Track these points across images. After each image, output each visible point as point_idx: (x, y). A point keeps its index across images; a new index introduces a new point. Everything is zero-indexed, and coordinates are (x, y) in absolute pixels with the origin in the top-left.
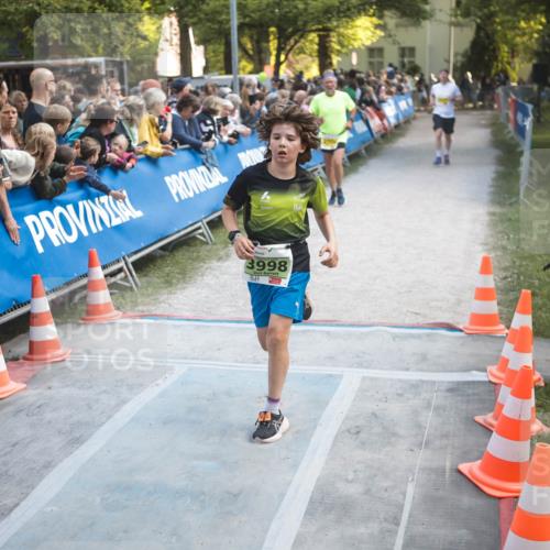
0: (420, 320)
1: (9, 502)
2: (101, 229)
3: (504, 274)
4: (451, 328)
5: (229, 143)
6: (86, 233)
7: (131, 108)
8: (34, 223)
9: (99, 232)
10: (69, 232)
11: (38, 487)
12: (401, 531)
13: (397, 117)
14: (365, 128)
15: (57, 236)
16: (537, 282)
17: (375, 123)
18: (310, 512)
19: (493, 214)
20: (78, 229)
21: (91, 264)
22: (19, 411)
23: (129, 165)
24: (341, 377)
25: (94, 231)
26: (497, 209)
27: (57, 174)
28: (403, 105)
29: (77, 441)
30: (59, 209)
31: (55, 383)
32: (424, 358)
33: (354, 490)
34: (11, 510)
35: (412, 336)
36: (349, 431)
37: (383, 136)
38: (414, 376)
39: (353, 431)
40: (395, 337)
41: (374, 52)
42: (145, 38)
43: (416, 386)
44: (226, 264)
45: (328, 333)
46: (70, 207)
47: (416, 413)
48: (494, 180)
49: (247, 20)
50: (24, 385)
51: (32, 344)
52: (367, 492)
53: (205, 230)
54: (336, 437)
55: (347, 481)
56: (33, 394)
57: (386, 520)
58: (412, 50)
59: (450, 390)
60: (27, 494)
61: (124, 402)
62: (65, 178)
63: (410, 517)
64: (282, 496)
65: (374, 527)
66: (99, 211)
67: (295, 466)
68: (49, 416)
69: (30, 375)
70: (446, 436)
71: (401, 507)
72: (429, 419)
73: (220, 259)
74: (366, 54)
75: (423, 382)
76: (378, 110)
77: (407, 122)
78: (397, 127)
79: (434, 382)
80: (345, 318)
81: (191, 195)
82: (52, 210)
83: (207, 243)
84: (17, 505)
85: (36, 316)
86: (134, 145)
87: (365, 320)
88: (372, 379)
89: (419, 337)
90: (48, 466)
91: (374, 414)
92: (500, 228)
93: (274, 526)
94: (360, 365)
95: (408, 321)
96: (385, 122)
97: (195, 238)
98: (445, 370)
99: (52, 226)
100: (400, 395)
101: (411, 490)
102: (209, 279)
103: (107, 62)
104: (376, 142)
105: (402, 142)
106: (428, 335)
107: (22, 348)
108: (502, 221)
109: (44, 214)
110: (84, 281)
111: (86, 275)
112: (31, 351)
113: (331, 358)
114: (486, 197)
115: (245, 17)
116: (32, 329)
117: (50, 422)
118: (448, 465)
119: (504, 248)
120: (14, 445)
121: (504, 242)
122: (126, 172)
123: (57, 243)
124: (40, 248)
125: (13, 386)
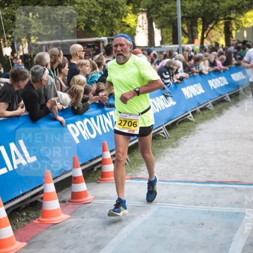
2: (108, 130)
5: (177, 83)
6: (100, 133)
8: (73, 128)
9: (107, 132)
10: (92, 133)
15: (86, 134)
20: (96, 129)
21: (104, 150)
22: (68, 230)
24: (244, 214)
25: (105, 131)
30: (86, 120)
31: (86, 214)
36: (250, 245)
42: (128, 26)
44: (177, 149)
45: (236, 189)
46: (92, 119)
49: (186, 14)
50: (70, 216)
51: (73, 193)
53: (164, 131)
54: (244, 248)
56: (74, 221)
62: (89, 102)
68: (83, 233)
69: (73, 210)
73: (173, 147)
80: (246, 180)
81: (158, 111)
82: (83, 121)
83: (166, 138)
85: (75, 178)
97: (159, 135)
99: (83, 129)
102: (167, 158)
103: (109, 39)
107: (67, 196)
109: (78, 123)
111: (101, 156)
112: (73, 198)
113: (238, 203)
116: (73, 185)
117: (84, 237)
120: (65, 249)
123: (86, 139)
124: (78, 141)
125: (64, 216)
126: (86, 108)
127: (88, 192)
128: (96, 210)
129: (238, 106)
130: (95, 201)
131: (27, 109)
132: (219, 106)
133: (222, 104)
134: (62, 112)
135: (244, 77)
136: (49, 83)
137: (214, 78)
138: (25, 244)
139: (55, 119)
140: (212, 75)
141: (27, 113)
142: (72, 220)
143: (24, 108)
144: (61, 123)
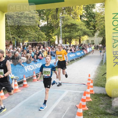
0: (81, 83)
1: (13, 107)
2: (37, 68)
3: (96, 76)
4: (84, 84)
6: (34, 69)
7: (43, 51)
8: (26, 68)
9: (36, 69)
11: (18, 105)
12: (65, 114)
13: (89, 51)
14: (83, 53)
15: (29, 69)
16: (100, 78)
17: (85, 52)
18: (53, 111)
19: (98, 67)
20: (33, 68)
21: (34, 73)
22: (19, 94)
23: (42, 59)
24: (65, 91)
25: (36, 68)
26: (99, 66)
27: (30, 60)
28: (90, 49)
29: (25, 99)
30: (30, 65)
31: (25, 90)
32: (79, 89)
33: (60, 108)
34: (13, 108)
35: (78, 85)
36: (63, 99)
37: (87, 54)
38: (76, 92)
39: (64, 99)
40: (76, 85)
41: (88, 41)
42: (53, 38)
43: (75, 93)
45: (66, 85)
46: (32, 65)
47: (74, 97)
48: (101, 61)
51: (23, 85)
52: (62, 108)
55: (60, 106)
57: (63, 112)
58: (93, 41)
59: (80, 94)
60: (16, 106)
61: (33, 93)
62: (31, 61)
63: (67, 112)
64: (50, 108)
65: (61, 113)
66: (37, 66)
67: (53, 104)
68: (22, 95)
69: (22, 89)
70: (76, 101)
71: (66, 111)
72: (75, 98)
74: (86, 41)
75: (77, 92)
76: (86, 50)
77: (91, 52)
78: (89, 52)
79: (78, 93)
80: (70, 83)
81: (52, 63)
82: (29, 66)
84: (14, 107)
85: (24, 81)
86: (43, 56)
87: (72, 83)
88: (70, 92)
89: (79, 86)
90: (20, 102)
91: (68, 97)
92: (98, 69)
93: (47, 112)
94: (69, 90)
95: (79, 83)
96: (87, 52)
98: (81, 91)
99: (29, 68)
100: (73, 94)
101: (68, 108)
104: (85, 55)
105: (89, 55)
106: (80, 85)
108: (99, 68)
109: (28, 66)
110: (33, 76)
111: (33, 75)
112: (23, 86)
113: (65, 88)
114: (98, 64)
115: (65, 36)
116: (24, 83)
118: (75, 105)
119: (98, 72)
120: (16, 99)
121: (98, 71)
122: (42, 60)
123: (29, 70)
124: (27, 71)
125: (19, 90)
126: (31, 62)
127: (27, 84)
128: (28, 89)
129: (77, 62)
130: (29, 87)
131: (13, 62)
132: (72, 62)
133: (73, 61)
134: (23, 63)
135: (80, 54)
136: (19, 56)
137: (71, 54)
138: (7, 97)
139: (21, 65)
140: (71, 53)
141: (13, 63)
142: (21, 91)
143: (12, 62)
144: (23, 66)
